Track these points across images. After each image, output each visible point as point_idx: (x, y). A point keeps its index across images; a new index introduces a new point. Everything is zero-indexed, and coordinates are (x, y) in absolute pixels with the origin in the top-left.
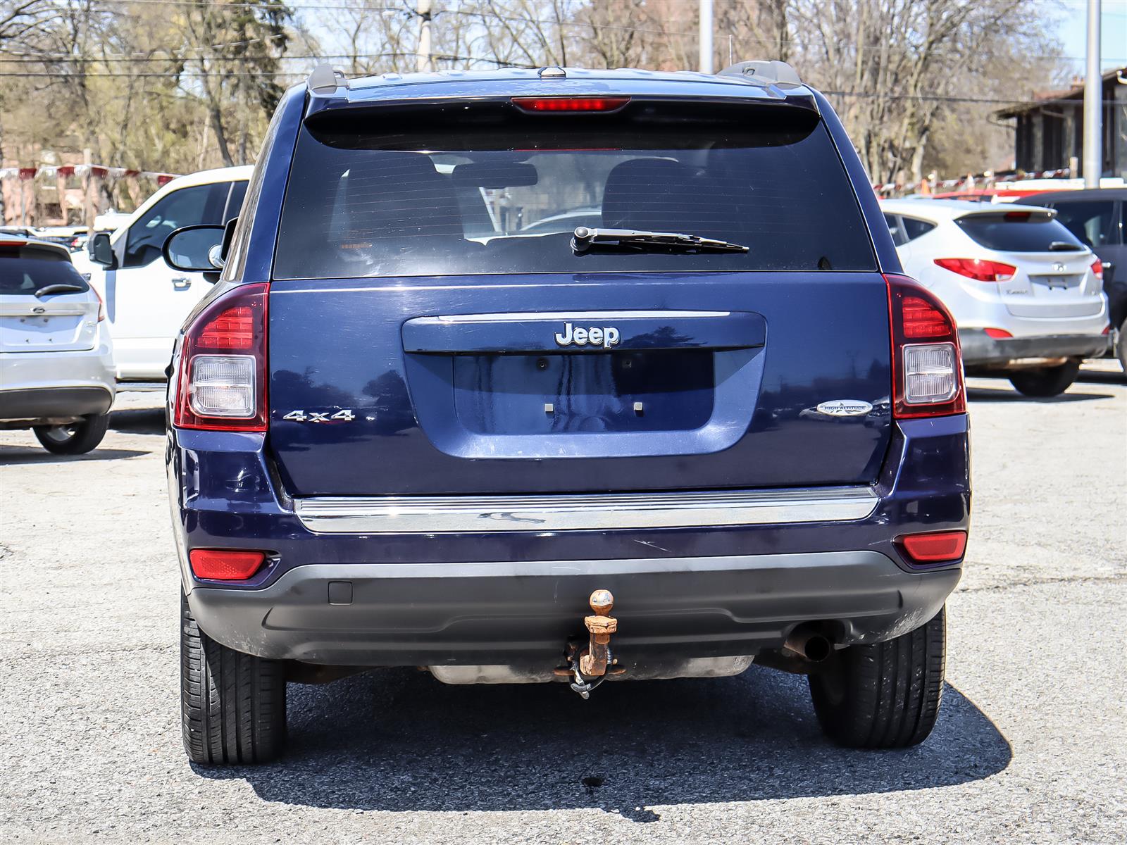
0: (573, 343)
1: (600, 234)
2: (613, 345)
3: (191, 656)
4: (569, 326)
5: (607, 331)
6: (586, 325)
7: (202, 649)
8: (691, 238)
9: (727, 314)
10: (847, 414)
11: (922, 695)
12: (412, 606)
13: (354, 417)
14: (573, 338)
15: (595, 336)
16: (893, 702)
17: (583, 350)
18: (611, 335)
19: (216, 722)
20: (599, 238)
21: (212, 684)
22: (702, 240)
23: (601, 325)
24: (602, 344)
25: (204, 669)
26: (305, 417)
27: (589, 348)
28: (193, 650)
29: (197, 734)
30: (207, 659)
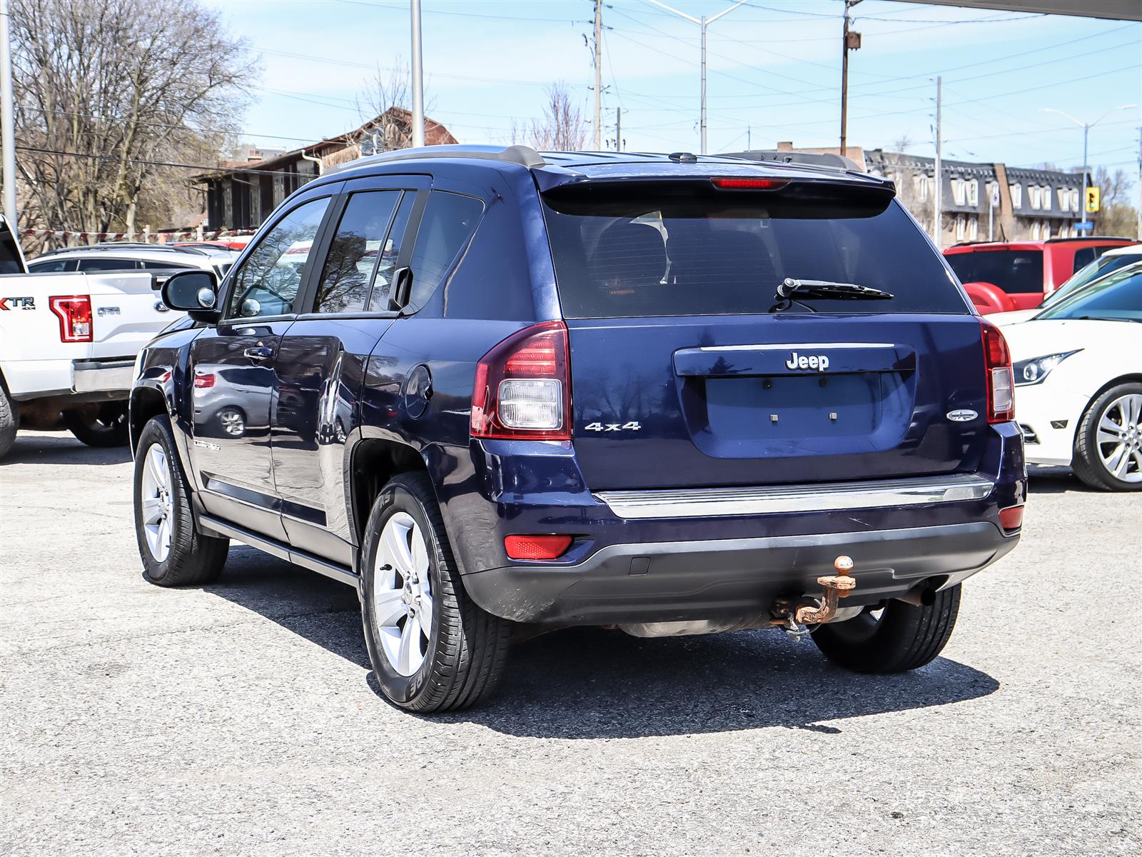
0: (799, 368)
1: (803, 284)
2: (824, 369)
3: (450, 624)
4: (795, 355)
5: (821, 358)
6: (807, 353)
7: (460, 618)
8: (860, 287)
9: (892, 345)
10: (963, 420)
11: (945, 630)
12: (690, 575)
13: (640, 427)
14: (799, 364)
15: (813, 362)
16: (925, 638)
17: (804, 372)
18: (824, 361)
19: (461, 677)
20: (803, 287)
21: (465, 646)
22: (866, 289)
23: (817, 353)
24: (818, 368)
25: (460, 634)
26: (602, 428)
27: (809, 371)
28: (453, 619)
29: (442, 687)
30: (464, 626)
